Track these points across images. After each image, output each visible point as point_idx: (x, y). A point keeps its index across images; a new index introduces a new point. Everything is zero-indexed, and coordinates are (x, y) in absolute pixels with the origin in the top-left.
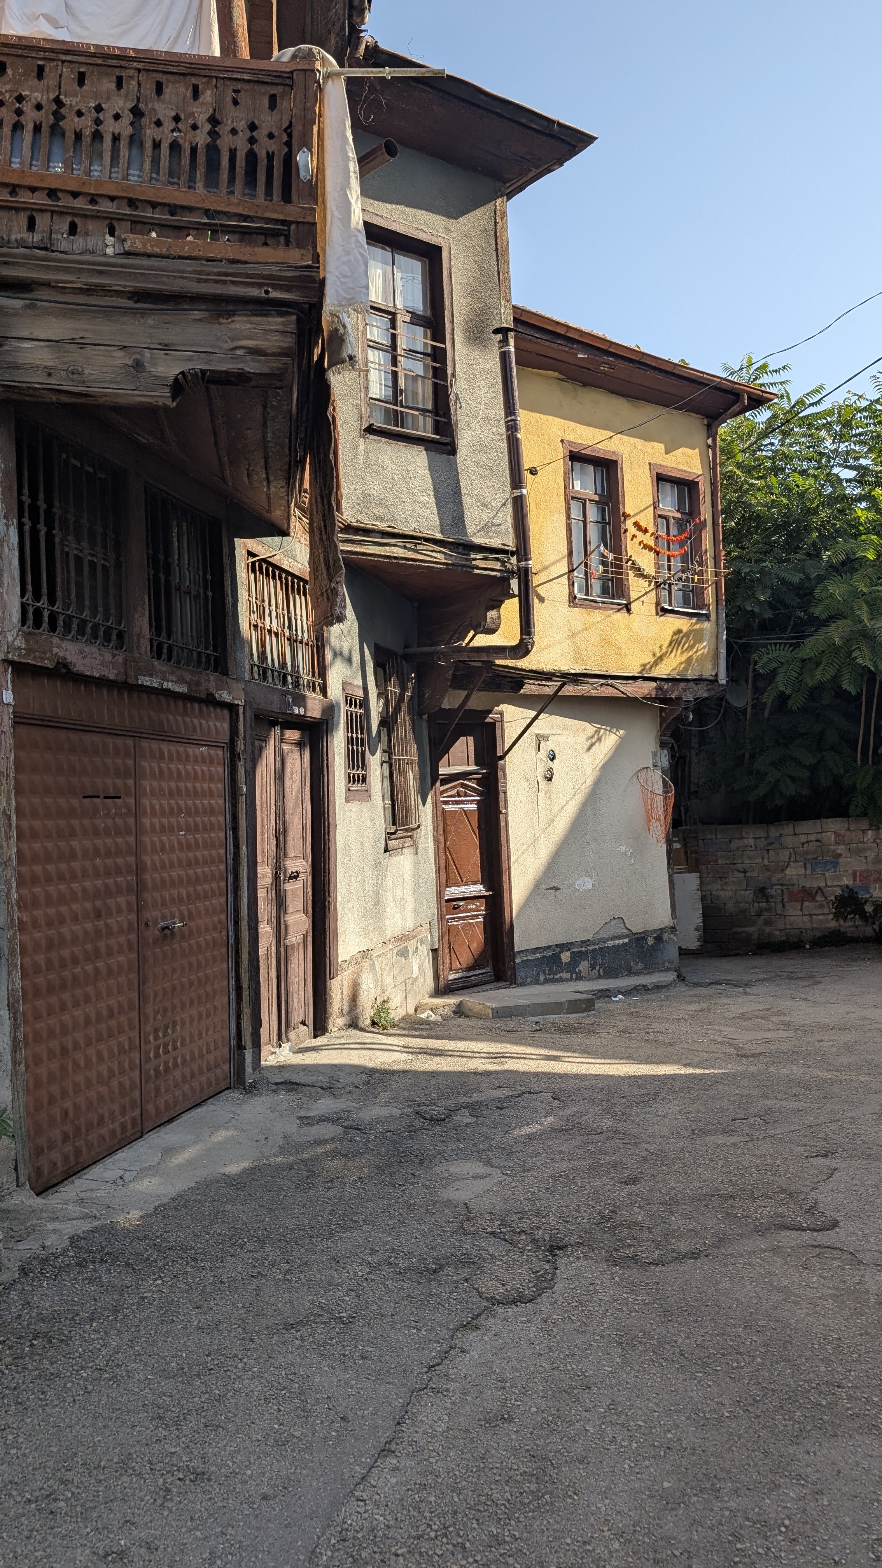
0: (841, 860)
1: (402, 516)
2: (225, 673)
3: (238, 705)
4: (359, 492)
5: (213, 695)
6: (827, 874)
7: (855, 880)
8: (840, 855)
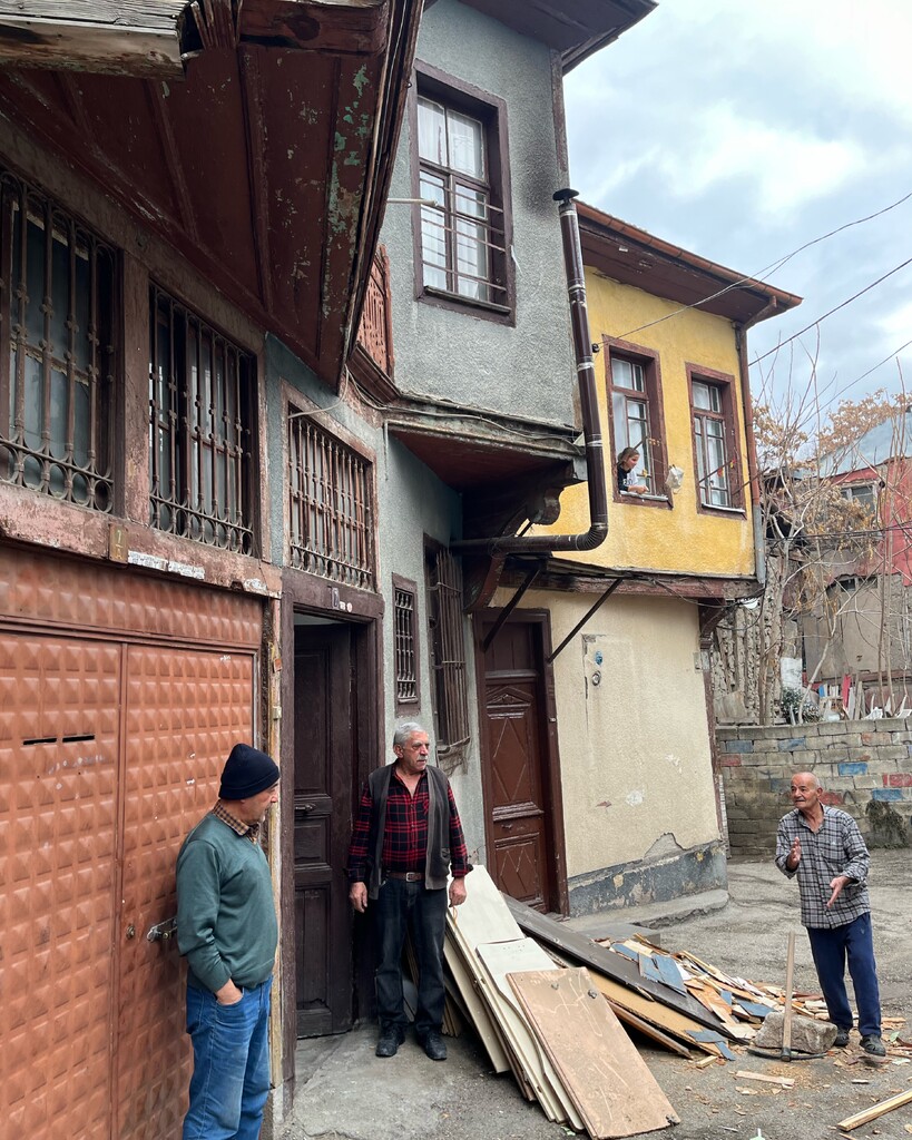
0: (869, 763)
1: (459, 389)
2: (258, 554)
3: (273, 599)
4: (411, 360)
5: (240, 584)
6: (855, 777)
7: (885, 783)
8: (867, 758)
